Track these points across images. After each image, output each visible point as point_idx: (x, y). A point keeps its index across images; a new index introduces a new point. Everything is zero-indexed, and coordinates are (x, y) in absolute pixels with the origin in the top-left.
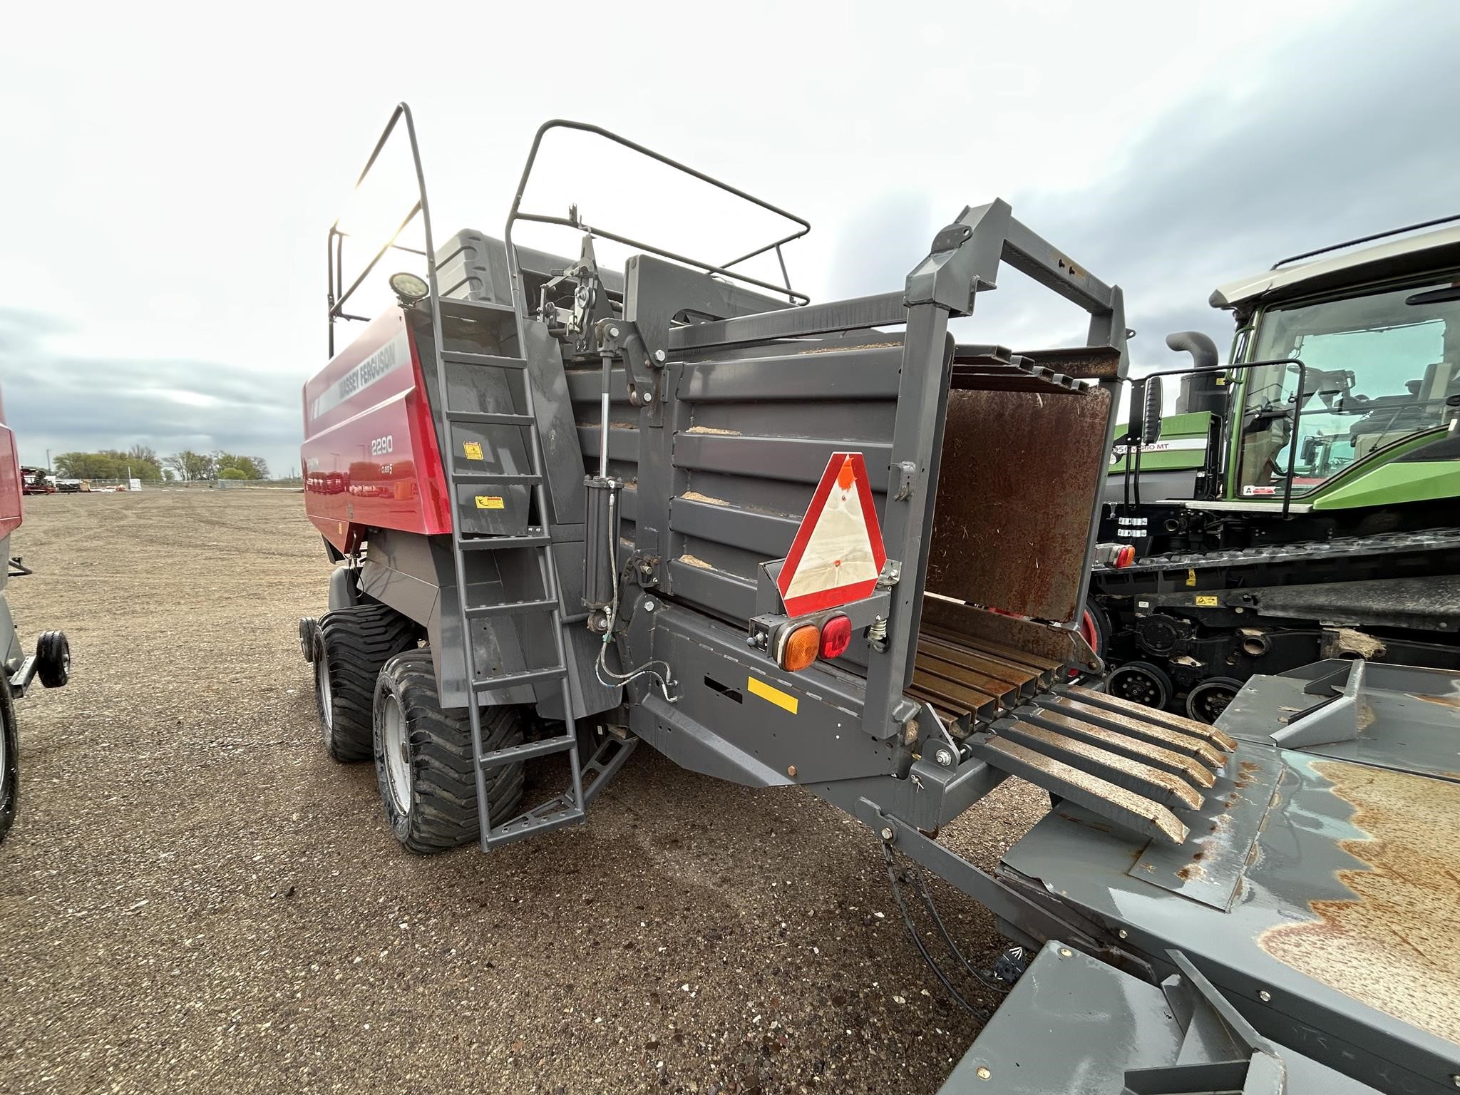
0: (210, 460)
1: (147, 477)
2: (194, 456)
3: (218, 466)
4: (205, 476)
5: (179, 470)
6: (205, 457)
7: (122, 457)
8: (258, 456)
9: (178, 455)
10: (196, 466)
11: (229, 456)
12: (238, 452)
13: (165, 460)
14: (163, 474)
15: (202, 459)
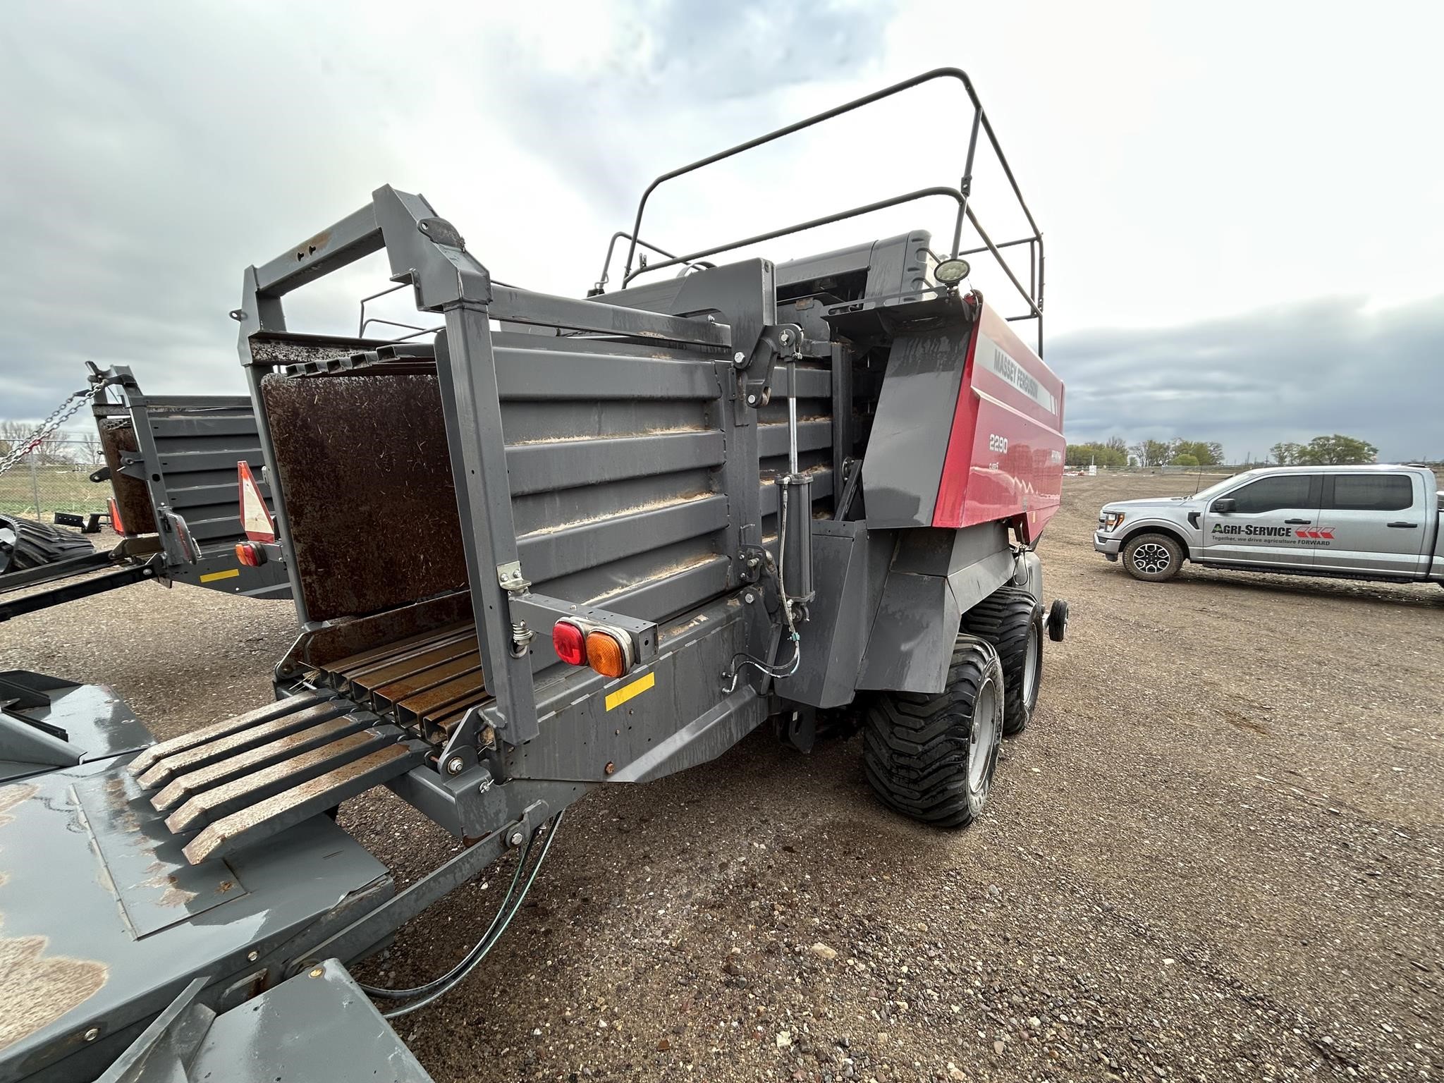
0: (1168, 447)
1: (1114, 464)
2: (1155, 444)
3: (1174, 453)
4: (1161, 462)
5: (1140, 457)
6: (1164, 444)
7: (1101, 447)
8: (1214, 441)
9: (1142, 444)
10: (1155, 453)
11: (1187, 443)
12: (1194, 439)
13: (1131, 448)
14: (1129, 461)
15: (1161, 446)
